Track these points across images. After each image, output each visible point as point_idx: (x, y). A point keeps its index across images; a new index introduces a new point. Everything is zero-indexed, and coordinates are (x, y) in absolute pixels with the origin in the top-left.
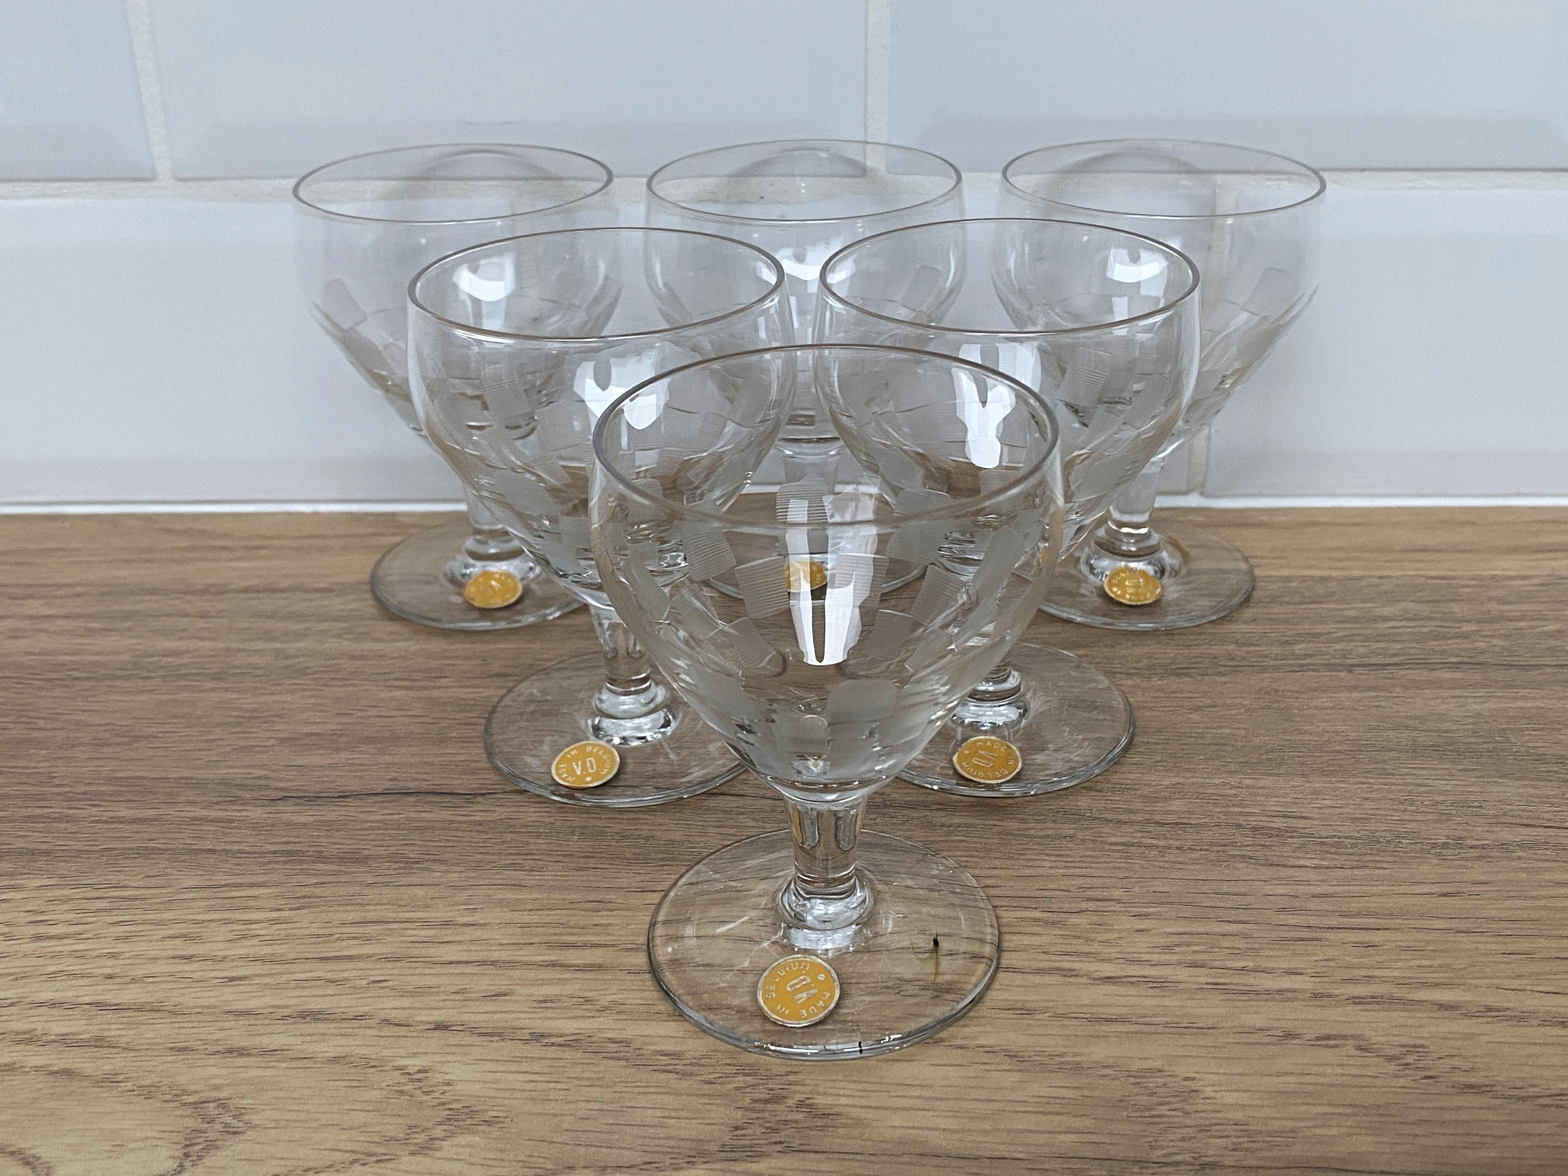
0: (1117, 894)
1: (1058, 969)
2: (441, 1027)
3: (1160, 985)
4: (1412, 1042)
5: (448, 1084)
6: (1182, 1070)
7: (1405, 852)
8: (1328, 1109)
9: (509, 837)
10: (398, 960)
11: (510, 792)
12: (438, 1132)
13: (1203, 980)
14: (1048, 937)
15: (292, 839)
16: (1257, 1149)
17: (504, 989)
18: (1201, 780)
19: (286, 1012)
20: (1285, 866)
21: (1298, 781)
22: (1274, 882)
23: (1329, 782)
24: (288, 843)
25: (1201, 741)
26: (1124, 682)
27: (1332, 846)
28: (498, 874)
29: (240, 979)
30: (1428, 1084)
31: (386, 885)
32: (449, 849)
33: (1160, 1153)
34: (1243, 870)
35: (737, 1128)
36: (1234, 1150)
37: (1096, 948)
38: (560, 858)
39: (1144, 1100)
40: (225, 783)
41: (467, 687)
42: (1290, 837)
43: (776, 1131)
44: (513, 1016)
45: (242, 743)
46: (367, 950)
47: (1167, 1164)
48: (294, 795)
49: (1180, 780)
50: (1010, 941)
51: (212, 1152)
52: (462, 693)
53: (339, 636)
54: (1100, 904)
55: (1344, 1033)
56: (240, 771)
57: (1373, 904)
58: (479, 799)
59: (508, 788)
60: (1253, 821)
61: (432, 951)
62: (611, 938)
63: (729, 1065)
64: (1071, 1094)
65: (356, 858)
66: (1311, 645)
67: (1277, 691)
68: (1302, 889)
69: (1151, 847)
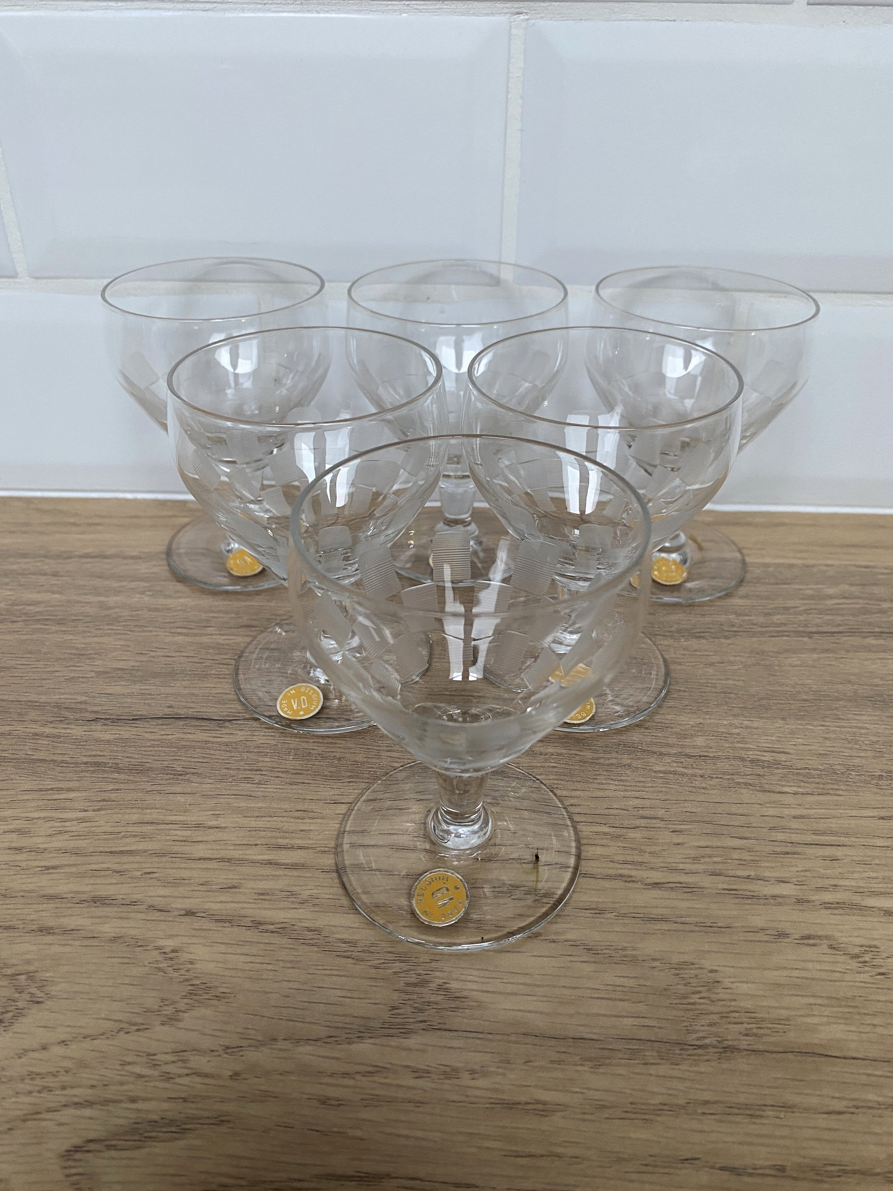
0: (660, 813)
1: (621, 876)
2: (190, 913)
3: (690, 889)
4: (866, 942)
5: (191, 963)
6: (708, 964)
7: (854, 782)
8: (812, 1001)
9: (245, 756)
10: (164, 855)
11: (247, 719)
12: (181, 1006)
13: (721, 886)
14: (614, 849)
15: (98, 753)
16: (763, 1035)
17: (235, 882)
18: (716, 721)
19: (83, 897)
20: (773, 792)
21: (780, 723)
22: (768, 805)
23: (800, 724)
24: (94, 756)
25: (714, 690)
26: (662, 642)
27: (805, 776)
28: (236, 786)
29: (53, 868)
30: (881, 980)
31: (159, 792)
32: (204, 765)
33: (695, 1036)
34: (746, 795)
35: (394, 1008)
36: (747, 1035)
37: (647, 858)
38: (280, 774)
39: (681, 989)
40: (58, 706)
41: (224, 635)
42: (777, 768)
43: (421, 1011)
44: (240, 905)
45: (72, 675)
46: (141, 846)
47: (700, 1047)
48: (103, 717)
49: (702, 721)
50: (589, 851)
51: (21, 1019)
52: (221, 639)
53: (143, 593)
54: (649, 821)
55: (820, 933)
56: (69, 697)
57: (833, 824)
58: (227, 724)
59: (247, 716)
60: (751, 755)
61: (187, 849)
62: (311, 842)
63: (390, 952)
64: (632, 983)
65: (140, 770)
66: (784, 616)
67: (763, 652)
68: (786, 812)
69: (683, 775)
